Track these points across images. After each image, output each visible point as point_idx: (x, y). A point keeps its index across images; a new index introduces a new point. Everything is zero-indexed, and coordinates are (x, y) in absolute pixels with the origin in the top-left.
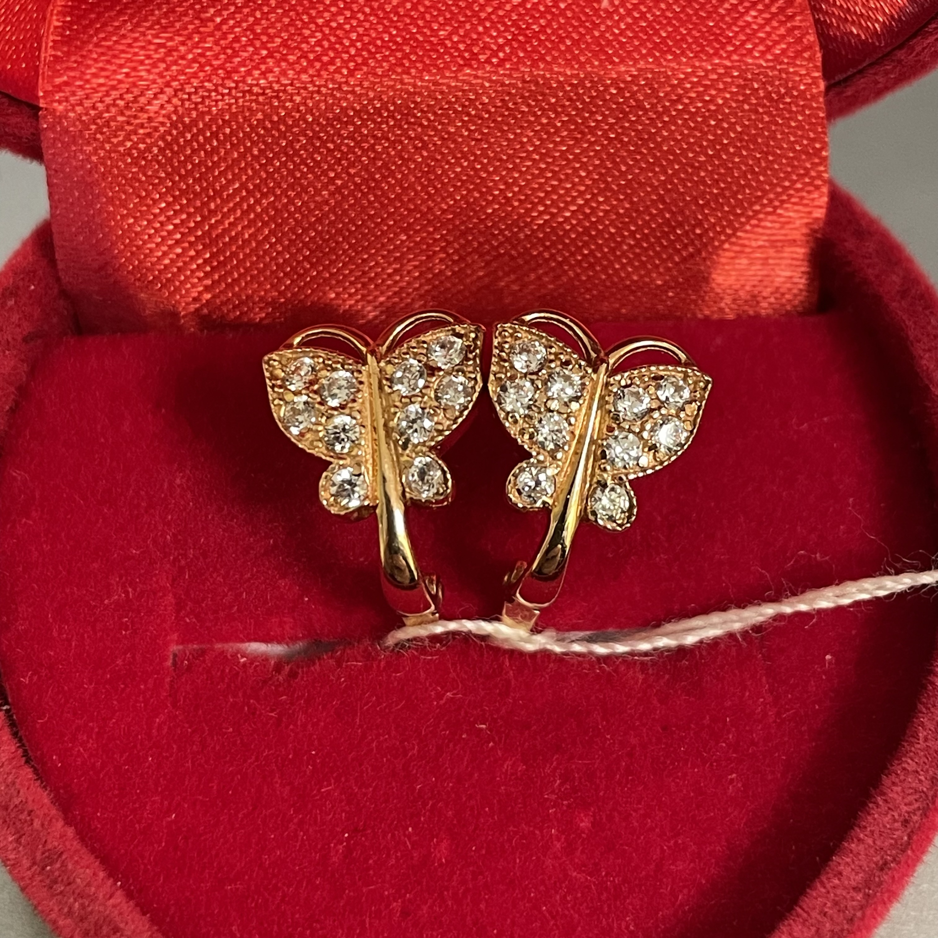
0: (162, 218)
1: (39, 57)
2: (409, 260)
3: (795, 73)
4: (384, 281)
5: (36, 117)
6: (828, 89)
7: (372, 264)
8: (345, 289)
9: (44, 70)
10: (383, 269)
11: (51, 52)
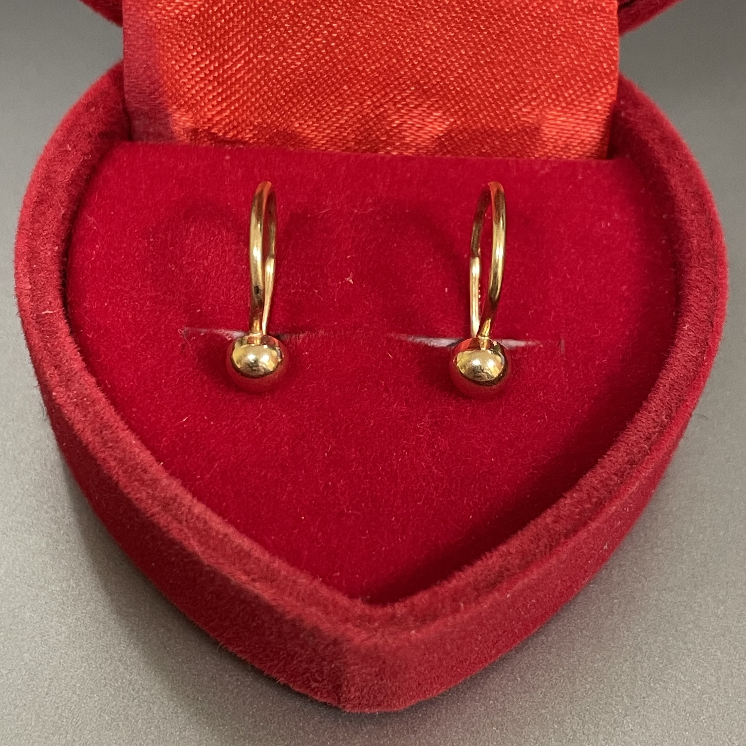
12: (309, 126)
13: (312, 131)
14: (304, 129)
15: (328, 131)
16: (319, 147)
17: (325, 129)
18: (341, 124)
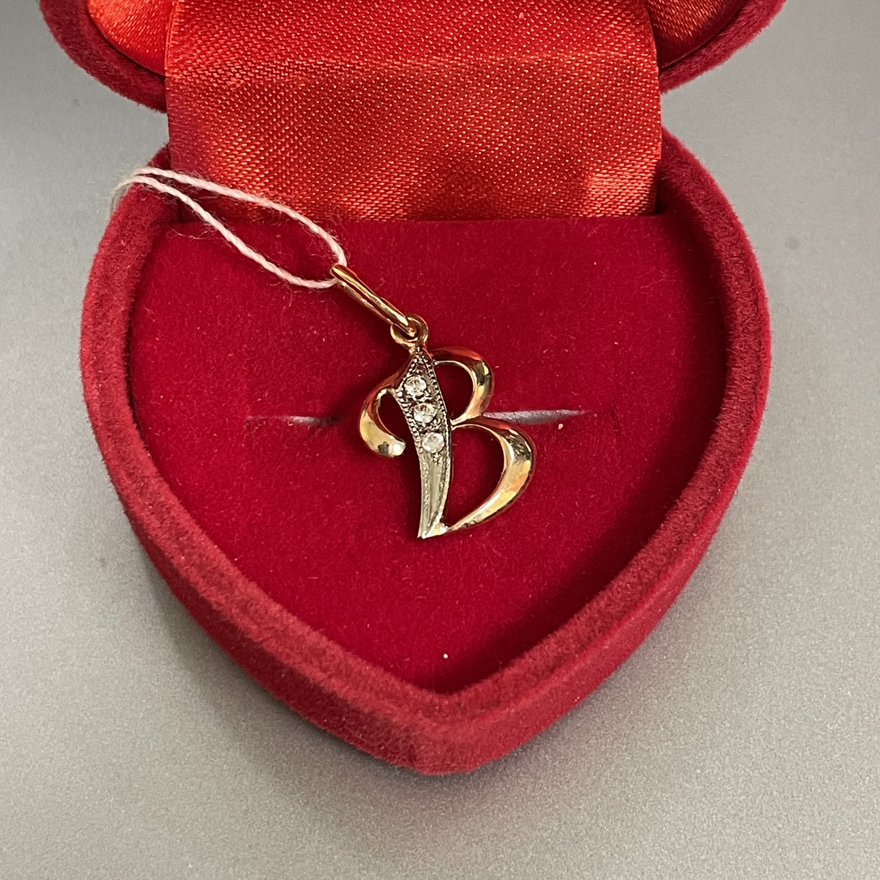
0: (239, 149)
1: (165, 45)
2: (395, 177)
3: (641, 62)
4: (378, 190)
5: (163, 83)
6: (661, 71)
7: (371, 179)
8: (354, 195)
9: (169, 54)
10: (379, 182)
11: (171, 42)
12: (357, 199)
13: (361, 203)
14: (352, 202)
15: (377, 202)
16: (368, 216)
17: (373, 200)
18: (389, 195)
